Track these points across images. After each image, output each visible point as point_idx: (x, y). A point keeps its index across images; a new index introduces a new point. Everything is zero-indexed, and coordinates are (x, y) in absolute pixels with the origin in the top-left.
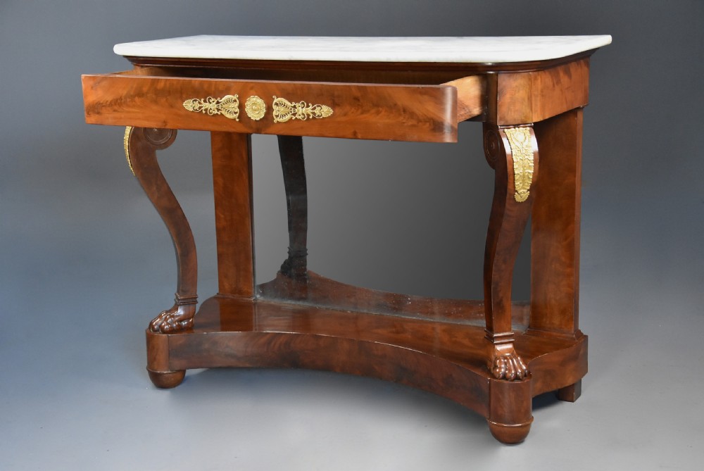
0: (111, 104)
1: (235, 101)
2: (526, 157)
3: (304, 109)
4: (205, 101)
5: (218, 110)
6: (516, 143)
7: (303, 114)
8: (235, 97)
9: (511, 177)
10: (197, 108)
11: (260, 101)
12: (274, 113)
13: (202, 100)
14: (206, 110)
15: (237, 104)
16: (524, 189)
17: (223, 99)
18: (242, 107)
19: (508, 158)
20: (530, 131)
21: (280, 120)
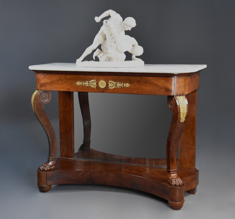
0: (50, 83)
1: (95, 82)
2: (184, 106)
3: (120, 84)
4: (84, 82)
5: (89, 85)
6: (181, 101)
7: (119, 86)
8: (95, 80)
9: (179, 113)
10: (81, 84)
11: (104, 82)
12: (109, 86)
13: (83, 81)
14: (84, 85)
15: (96, 83)
16: (183, 117)
17: (91, 81)
18: (97, 84)
19: (178, 107)
20: (185, 97)
21: (111, 88)
